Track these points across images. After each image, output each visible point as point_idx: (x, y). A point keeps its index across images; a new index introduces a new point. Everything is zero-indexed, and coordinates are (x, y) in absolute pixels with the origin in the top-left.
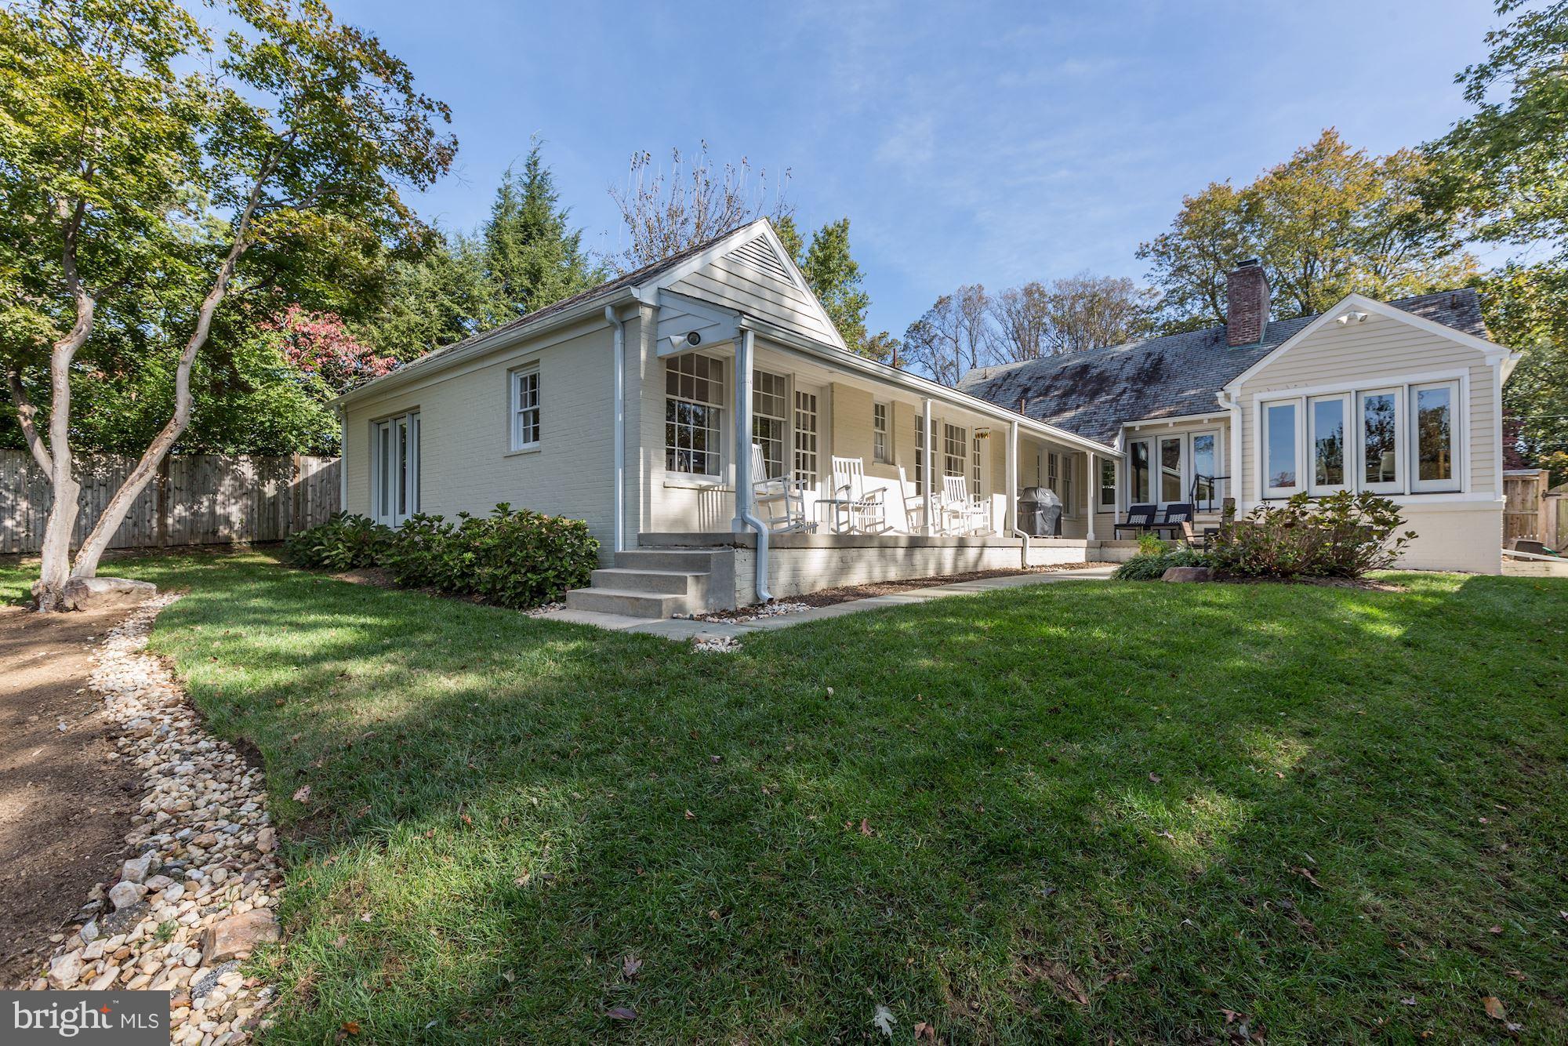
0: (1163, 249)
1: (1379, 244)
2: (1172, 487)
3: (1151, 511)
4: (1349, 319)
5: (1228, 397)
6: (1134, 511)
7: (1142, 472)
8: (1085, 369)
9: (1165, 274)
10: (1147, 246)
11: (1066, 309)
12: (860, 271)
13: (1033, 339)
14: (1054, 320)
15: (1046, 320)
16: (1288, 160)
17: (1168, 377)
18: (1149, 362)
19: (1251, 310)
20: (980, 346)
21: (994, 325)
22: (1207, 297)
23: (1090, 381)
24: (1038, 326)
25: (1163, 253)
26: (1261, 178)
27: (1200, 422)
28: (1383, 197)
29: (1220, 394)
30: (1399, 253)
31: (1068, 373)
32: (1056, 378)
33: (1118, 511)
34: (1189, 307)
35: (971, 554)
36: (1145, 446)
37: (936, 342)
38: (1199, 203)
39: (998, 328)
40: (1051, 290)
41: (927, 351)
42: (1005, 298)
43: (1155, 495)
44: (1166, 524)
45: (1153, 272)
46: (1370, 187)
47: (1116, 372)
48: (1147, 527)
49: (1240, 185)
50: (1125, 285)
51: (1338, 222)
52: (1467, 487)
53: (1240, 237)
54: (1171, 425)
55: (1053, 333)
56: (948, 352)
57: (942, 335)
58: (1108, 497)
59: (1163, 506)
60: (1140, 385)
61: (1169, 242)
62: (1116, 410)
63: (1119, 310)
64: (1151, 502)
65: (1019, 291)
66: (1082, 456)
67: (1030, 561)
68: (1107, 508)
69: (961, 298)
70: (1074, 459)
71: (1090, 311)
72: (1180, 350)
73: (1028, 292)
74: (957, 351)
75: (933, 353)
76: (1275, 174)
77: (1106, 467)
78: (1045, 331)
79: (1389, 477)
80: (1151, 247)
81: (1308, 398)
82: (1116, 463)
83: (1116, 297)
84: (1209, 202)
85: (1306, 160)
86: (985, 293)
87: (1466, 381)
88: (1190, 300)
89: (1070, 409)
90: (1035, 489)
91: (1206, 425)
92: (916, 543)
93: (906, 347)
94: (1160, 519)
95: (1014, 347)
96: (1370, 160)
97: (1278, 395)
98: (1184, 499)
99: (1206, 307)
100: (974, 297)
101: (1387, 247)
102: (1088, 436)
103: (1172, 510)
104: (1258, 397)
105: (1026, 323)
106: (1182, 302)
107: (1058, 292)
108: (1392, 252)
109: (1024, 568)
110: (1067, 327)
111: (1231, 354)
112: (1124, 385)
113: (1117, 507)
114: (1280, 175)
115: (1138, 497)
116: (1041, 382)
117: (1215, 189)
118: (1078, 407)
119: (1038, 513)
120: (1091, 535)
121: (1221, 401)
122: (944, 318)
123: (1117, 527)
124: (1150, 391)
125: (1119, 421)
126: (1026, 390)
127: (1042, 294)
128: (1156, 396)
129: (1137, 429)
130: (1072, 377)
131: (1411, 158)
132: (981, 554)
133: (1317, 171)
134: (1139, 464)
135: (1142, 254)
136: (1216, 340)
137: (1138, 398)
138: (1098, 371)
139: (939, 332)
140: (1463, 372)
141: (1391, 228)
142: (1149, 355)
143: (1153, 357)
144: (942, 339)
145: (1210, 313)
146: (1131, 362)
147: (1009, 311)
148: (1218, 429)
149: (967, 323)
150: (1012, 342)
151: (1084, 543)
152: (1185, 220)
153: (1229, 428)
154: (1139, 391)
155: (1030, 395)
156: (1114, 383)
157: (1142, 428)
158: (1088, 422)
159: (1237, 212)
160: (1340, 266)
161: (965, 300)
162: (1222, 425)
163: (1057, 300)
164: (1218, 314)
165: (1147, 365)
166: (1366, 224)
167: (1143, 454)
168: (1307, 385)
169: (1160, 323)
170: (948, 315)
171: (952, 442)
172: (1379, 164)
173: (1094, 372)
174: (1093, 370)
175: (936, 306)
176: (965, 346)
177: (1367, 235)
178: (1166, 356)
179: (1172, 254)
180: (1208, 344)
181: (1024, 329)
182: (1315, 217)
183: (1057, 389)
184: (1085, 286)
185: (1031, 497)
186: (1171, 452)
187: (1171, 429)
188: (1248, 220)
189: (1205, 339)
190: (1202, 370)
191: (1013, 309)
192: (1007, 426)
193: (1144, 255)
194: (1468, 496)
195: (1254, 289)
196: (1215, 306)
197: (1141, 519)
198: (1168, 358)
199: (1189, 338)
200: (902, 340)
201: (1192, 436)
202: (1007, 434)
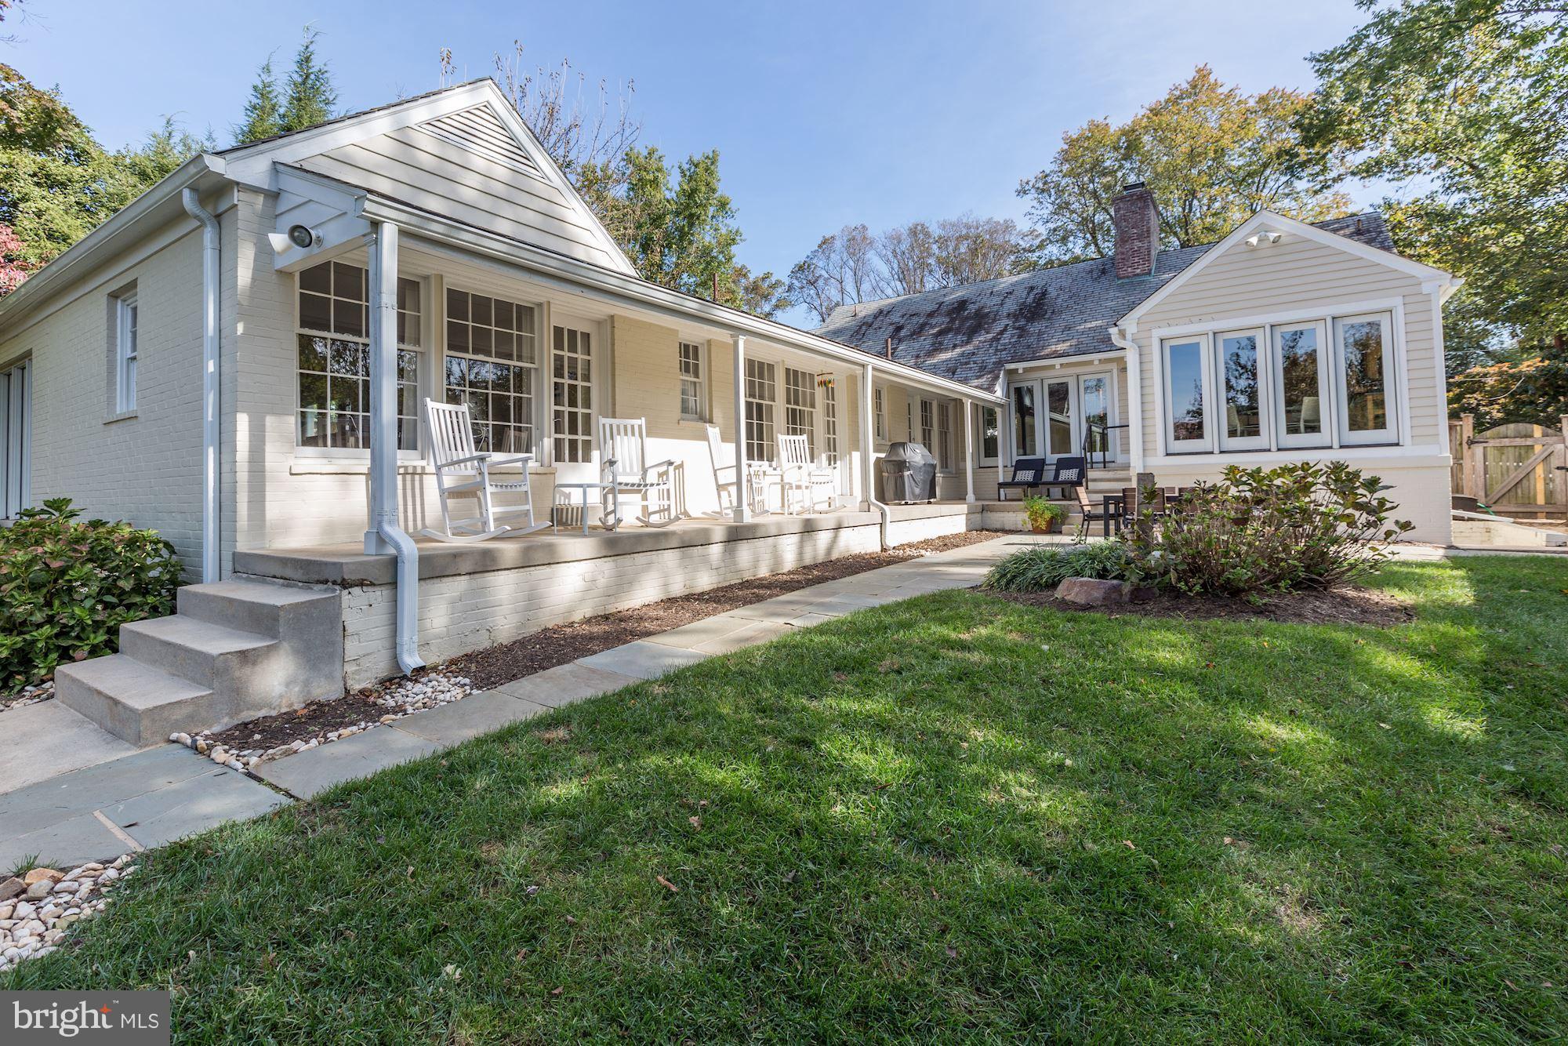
0: (1044, 186)
1: (1253, 182)
2: (1061, 435)
3: (1038, 466)
4: (1260, 240)
5: (1122, 334)
6: (1020, 466)
7: (1027, 419)
8: (962, 304)
9: (1045, 213)
10: (1027, 183)
11: (951, 249)
12: (733, 205)
13: (918, 280)
14: (939, 261)
15: (931, 261)
16: (1163, 96)
17: (1053, 313)
18: (1032, 296)
19: (1140, 237)
20: (866, 287)
21: (879, 265)
22: (1088, 235)
23: (967, 318)
24: (923, 265)
25: (1043, 191)
26: (1139, 116)
27: (1091, 363)
28: (1257, 135)
29: (1113, 331)
30: (1273, 192)
31: (944, 309)
32: (931, 315)
33: (1003, 464)
34: (1070, 245)
35: (823, 538)
36: (1030, 391)
37: (821, 282)
38: (1077, 140)
39: (884, 270)
40: (935, 231)
41: (812, 292)
42: (891, 238)
43: (1043, 446)
44: (1056, 482)
45: (1033, 211)
46: (1244, 125)
47: (995, 308)
48: (1033, 485)
49: (1119, 121)
50: (1008, 227)
51: (1214, 160)
52: (1406, 439)
53: (1119, 174)
54: (1058, 367)
55: (938, 274)
56: (833, 293)
57: (826, 276)
58: (990, 448)
59: (1052, 458)
60: (1022, 322)
61: (1049, 179)
62: (997, 350)
63: (1003, 251)
64: (1039, 455)
65: (904, 232)
66: (958, 403)
67: (891, 542)
68: (990, 461)
69: (845, 239)
70: (950, 406)
71: (974, 252)
72: (1064, 284)
73: (913, 232)
74: (842, 291)
75: (818, 294)
76: (1151, 111)
77: (987, 416)
78: (930, 272)
79: (1313, 427)
80: (1031, 184)
81: (1215, 333)
82: (998, 410)
83: (1000, 239)
84: (1088, 138)
85: (1181, 97)
86: (870, 233)
87: (1399, 313)
88: (1071, 239)
89: (946, 350)
90: (903, 445)
91: (1097, 366)
92: (737, 535)
93: (790, 288)
94: (1048, 475)
95: (899, 287)
96: (1243, 98)
97: (1180, 331)
98: (1076, 451)
99: (1087, 245)
100: (858, 238)
101: (1261, 185)
102: (964, 381)
103: (1063, 464)
104: (1157, 334)
105: (911, 264)
106: (1064, 240)
107: (943, 233)
108: (1266, 191)
109: (884, 550)
110: (951, 267)
111: (1121, 287)
112: (1005, 321)
113: (1000, 461)
114: (1155, 112)
115: (1024, 448)
116: (915, 320)
117: (1094, 126)
118: (955, 347)
119: (907, 473)
120: (970, 496)
121: (1116, 340)
122: (828, 258)
123: (1001, 485)
124: (1034, 328)
125: (1000, 364)
126: (899, 329)
127: (927, 235)
128: (1040, 333)
129: (1020, 371)
130: (949, 313)
131: (1281, 97)
132: (835, 537)
133: (1192, 107)
134: (1025, 412)
135: (1022, 192)
136: (1104, 272)
137: (1020, 336)
138: (976, 306)
139: (824, 273)
140: (1396, 302)
141: (1265, 166)
142: (1032, 288)
143: (1035, 291)
144: (826, 280)
145: (1092, 252)
146: (1013, 297)
147: (894, 251)
148: (1110, 371)
149: (852, 263)
150: (898, 283)
151: (963, 508)
152: (1065, 157)
153: (1124, 370)
154: (1022, 329)
155: (903, 333)
156: (994, 320)
157: (1025, 370)
158: (967, 363)
159: (1116, 149)
160: (1217, 205)
161: (849, 240)
162: (1114, 367)
163: (942, 241)
164: (1100, 252)
165: (1030, 300)
166: (1240, 163)
167: (1027, 402)
168: (1213, 319)
169: (1042, 262)
170: (832, 255)
171: (796, 392)
172: (1252, 103)
173: (972, 308)
174: (972, 306)
175: (820, 246)
176: (850, 287)
177: (1242, 173)
178: (1050, 289)
179: (1053, 192)
180: (1095, 276)
181: (908, 270)
182: (1193, 157)
183: (932, 327)
184: (969, 227)
185: (898, 454)
186: (1059, 396)
187: (1058, 371)
188: (1126, 157)
189: (1091, 271)
190: (1089, 305)
191: (898, 251)
192: (859, 370)
193: (1025, 192)
194: (1408, 450)
195: (1143, 215)
196: (1096, 245)
197: (1027, 475)
198: (1052, 292)
199: (1074, 270)
200: (787, 281)
201: (1082, 379)
202: (860, 378)
